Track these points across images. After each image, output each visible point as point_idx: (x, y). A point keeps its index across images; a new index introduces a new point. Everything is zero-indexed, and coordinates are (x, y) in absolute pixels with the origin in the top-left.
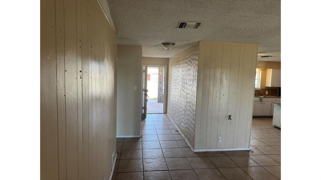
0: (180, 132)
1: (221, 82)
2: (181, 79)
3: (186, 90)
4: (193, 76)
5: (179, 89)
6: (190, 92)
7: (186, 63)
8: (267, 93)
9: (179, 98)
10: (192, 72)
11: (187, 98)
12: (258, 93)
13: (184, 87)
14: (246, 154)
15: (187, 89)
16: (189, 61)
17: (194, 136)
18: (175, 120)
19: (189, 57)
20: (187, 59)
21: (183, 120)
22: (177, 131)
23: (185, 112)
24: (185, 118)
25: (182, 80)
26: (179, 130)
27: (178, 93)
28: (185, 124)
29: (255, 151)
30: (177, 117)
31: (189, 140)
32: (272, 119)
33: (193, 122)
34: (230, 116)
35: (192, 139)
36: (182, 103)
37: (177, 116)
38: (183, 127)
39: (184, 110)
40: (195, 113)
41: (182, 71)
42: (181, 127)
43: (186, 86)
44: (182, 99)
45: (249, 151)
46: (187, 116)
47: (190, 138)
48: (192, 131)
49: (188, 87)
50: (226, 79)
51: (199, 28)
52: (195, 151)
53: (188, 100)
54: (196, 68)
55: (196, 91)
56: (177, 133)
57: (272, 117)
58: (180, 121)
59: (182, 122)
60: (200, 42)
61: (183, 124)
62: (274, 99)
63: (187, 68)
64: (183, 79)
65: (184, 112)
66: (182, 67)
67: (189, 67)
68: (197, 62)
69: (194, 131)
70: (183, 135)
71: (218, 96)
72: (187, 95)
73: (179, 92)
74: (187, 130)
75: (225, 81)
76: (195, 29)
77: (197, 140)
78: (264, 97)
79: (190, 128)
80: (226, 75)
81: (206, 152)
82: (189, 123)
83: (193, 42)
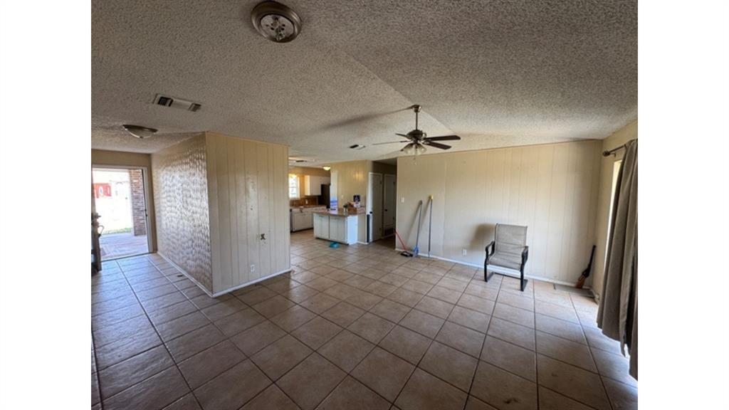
0: (186, 275)
1: (247, 191)
2: (179, 189)
3: (190, 207)
4: (201, 185)
5: (178, 206)
6: (199, 210)
7: (186, 163)
8: (307, 202)
9: (179, 222)
10: (198, 179)
11: (193, 220)
12: (295, 203)
13: (187, 202)
14: (286, 277)
15: (192, 205)
16: (191, 160)
17: (211, 275)
18: (175, 259)
19: (191, 154)
20: (186, 157)
21: (191, 256)
22: (181, 276)
23: (193, 242)
24: (194, 251)
25: (182, 192)
26: (184, 273)
27: (176, 213)
28: (195, 260)
29: (297, 270)
30: (178, 254)
31: (204, 283)
32: (313, 231)
33: (208, 254)
34: (263, 236)
35: (208, 281)
36: (185, 228)
37: (180, 251)
38: (191, 266)
39: (191, 239)
40: (209, 241)
41: (181, 177)
42: (188, 268)
43: (189, 200)
44: (186, 222)
45: (290, 272)
46: (197, 249)
47: (206, 279)
48: (208, 267)
49: (194, 202)
50: (253, 188)
51: (199, 112)
52: (215, 295)
53: (196, 222)
54: (204, 172)
55: (207, 207)
56: (181, 278)
57: (312, 229)
58: (185, 259)
59: (189, 259)
60: (206, 134)
61: (190, 262)
62: (314, 208)
63: (188, 172)
64: (184, 190)
65: (191, 242)
66: (179, 170)
67: (193, 171)
68: (204, 164)
69: (211, 267)
70: (193, 279)
71: (244, 211)
72: (194, 215)
73: (179, 212)
74: (199, 269)
75: (251, 190)
76: (193, 112)
77: (217, 279)
78: (305, 207)
79: (203, 265)
80: (253, 182)
81: (234, 291)
82: (201, 257)
83: (194, 133)
